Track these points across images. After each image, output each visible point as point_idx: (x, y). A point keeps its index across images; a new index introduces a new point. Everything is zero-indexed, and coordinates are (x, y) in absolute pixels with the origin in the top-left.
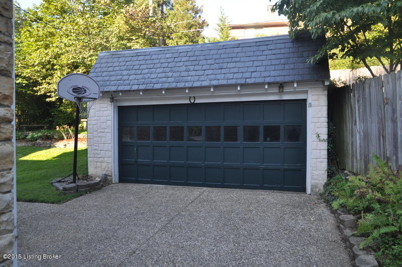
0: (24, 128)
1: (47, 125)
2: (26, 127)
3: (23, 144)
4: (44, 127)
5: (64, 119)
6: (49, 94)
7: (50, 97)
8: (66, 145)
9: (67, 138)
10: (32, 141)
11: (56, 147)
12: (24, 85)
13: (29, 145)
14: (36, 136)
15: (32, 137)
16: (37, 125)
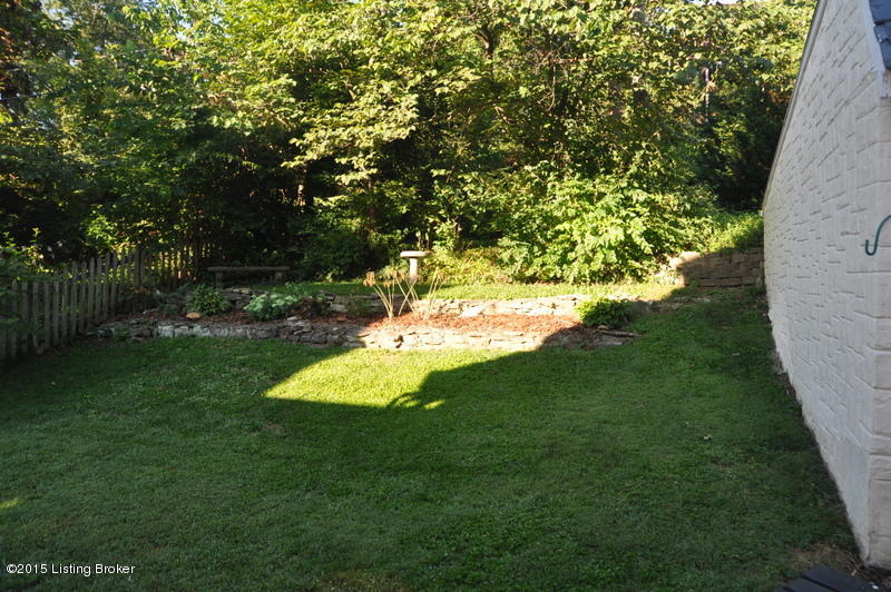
0: (218, 275)
1: (285, 268)
2: (224, 272)
3: (240, 331)
4: (273, 273)
5: (339, 249)
6: (344, 161)
7: (349, 168)
8: (401, 339)
9: (396, 314)
10: (264, 320)
11: (363, 345)
12: (247, 134)
13: (261, 334)
14: (280, 303)
15: (267, 306)
16: (253, 268)
